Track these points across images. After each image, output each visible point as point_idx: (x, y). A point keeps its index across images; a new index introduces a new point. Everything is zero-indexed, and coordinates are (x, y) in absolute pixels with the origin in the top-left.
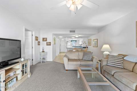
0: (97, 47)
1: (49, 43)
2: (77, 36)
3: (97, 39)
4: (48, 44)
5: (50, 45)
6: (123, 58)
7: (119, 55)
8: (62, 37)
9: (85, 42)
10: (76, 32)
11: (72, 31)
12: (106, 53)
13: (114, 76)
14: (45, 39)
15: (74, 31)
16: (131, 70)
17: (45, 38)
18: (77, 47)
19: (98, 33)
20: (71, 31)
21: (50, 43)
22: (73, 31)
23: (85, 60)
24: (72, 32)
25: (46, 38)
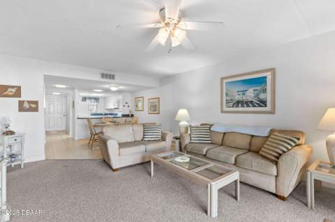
0: (159, 113)
1: (29, 102)
2: (114, 89)
3: (159, 98)
4: (26, 105)
5: (36, 110)
6: (210, 128)
7: (202, 125)
8: (64, 86)
9: (126, 103)
10: (117, 79)
11: (106, 75)
12: (183, 123)
13: (207, 155)
14: (14, 90)
15: (112, 77)
16: (220, 143)
17: (13, 87)
18: (102, 114)
19: (161, 86)
20: (103, 76)
21: (36, 103)
22: (110, 75)
23: (149, 141)
24: (107, 78)
25: (19, 88)
